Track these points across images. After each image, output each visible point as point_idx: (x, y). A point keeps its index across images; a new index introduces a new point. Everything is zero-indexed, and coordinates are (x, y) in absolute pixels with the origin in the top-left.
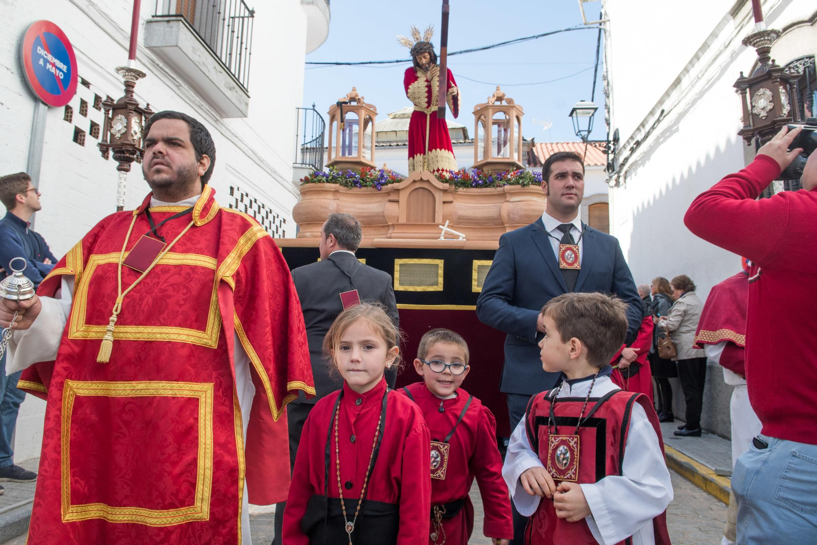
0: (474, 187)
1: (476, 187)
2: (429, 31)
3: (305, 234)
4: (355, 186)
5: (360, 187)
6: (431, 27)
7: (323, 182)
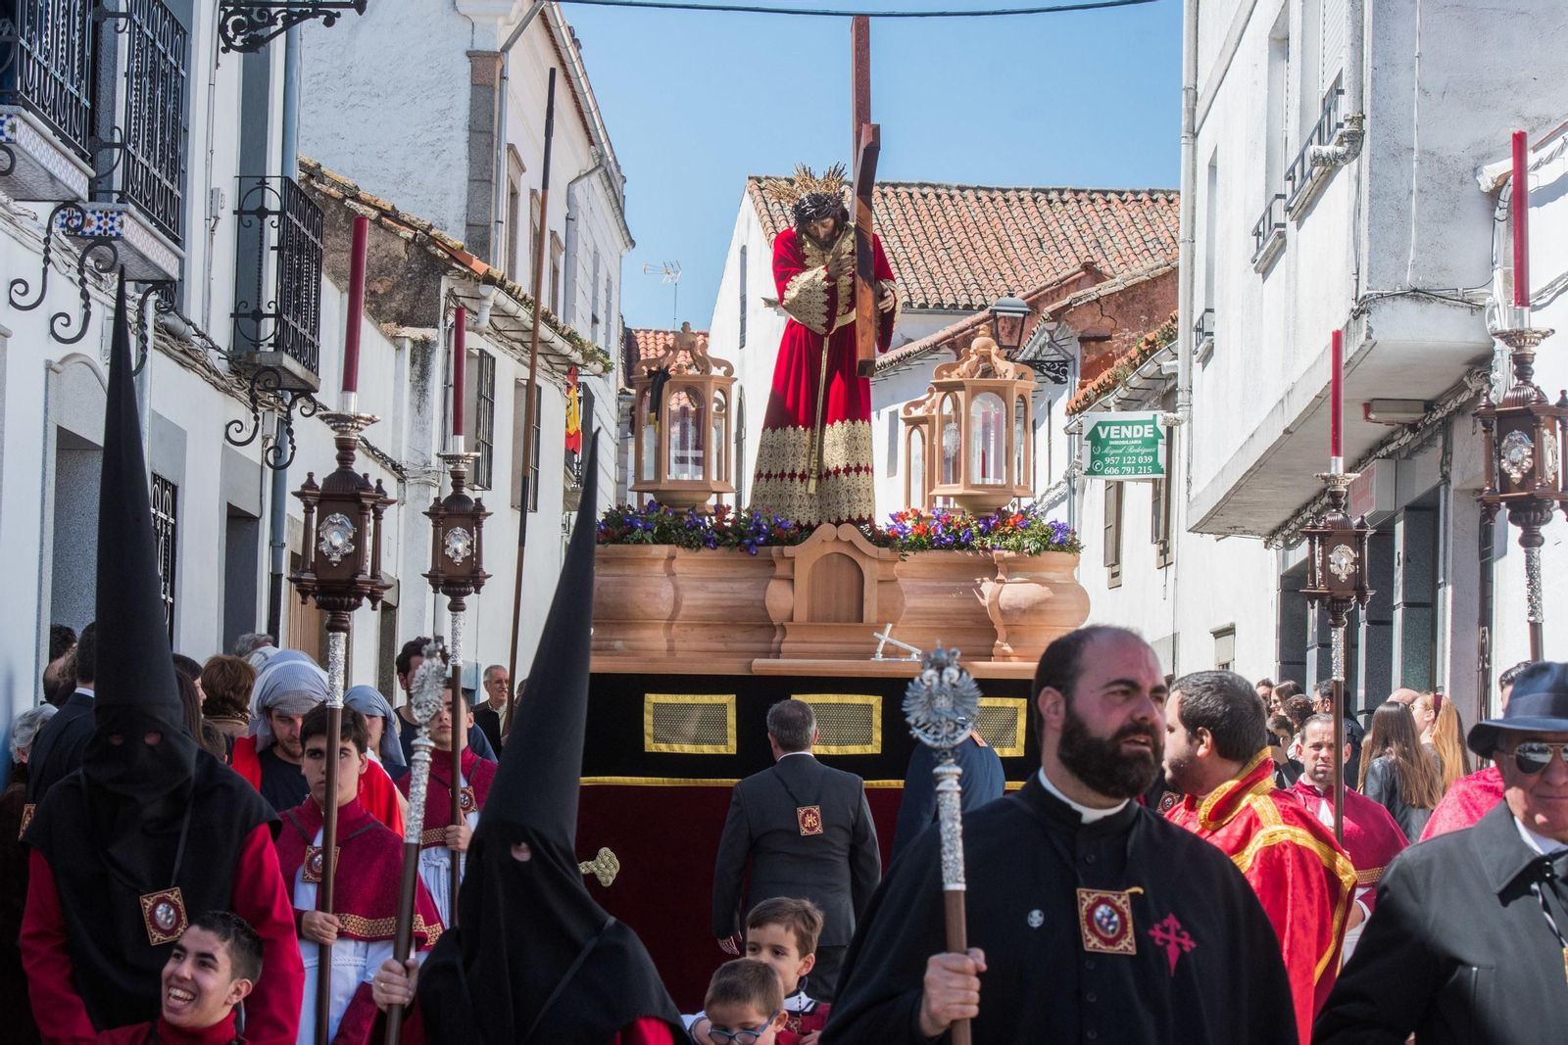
0: (935, 548)
1: (940, 548)
2: (836, 173)
3: (612, 643)
4: (704, 544)
5: (715, 548)
6: (839, 168)
7: (647, 543)
